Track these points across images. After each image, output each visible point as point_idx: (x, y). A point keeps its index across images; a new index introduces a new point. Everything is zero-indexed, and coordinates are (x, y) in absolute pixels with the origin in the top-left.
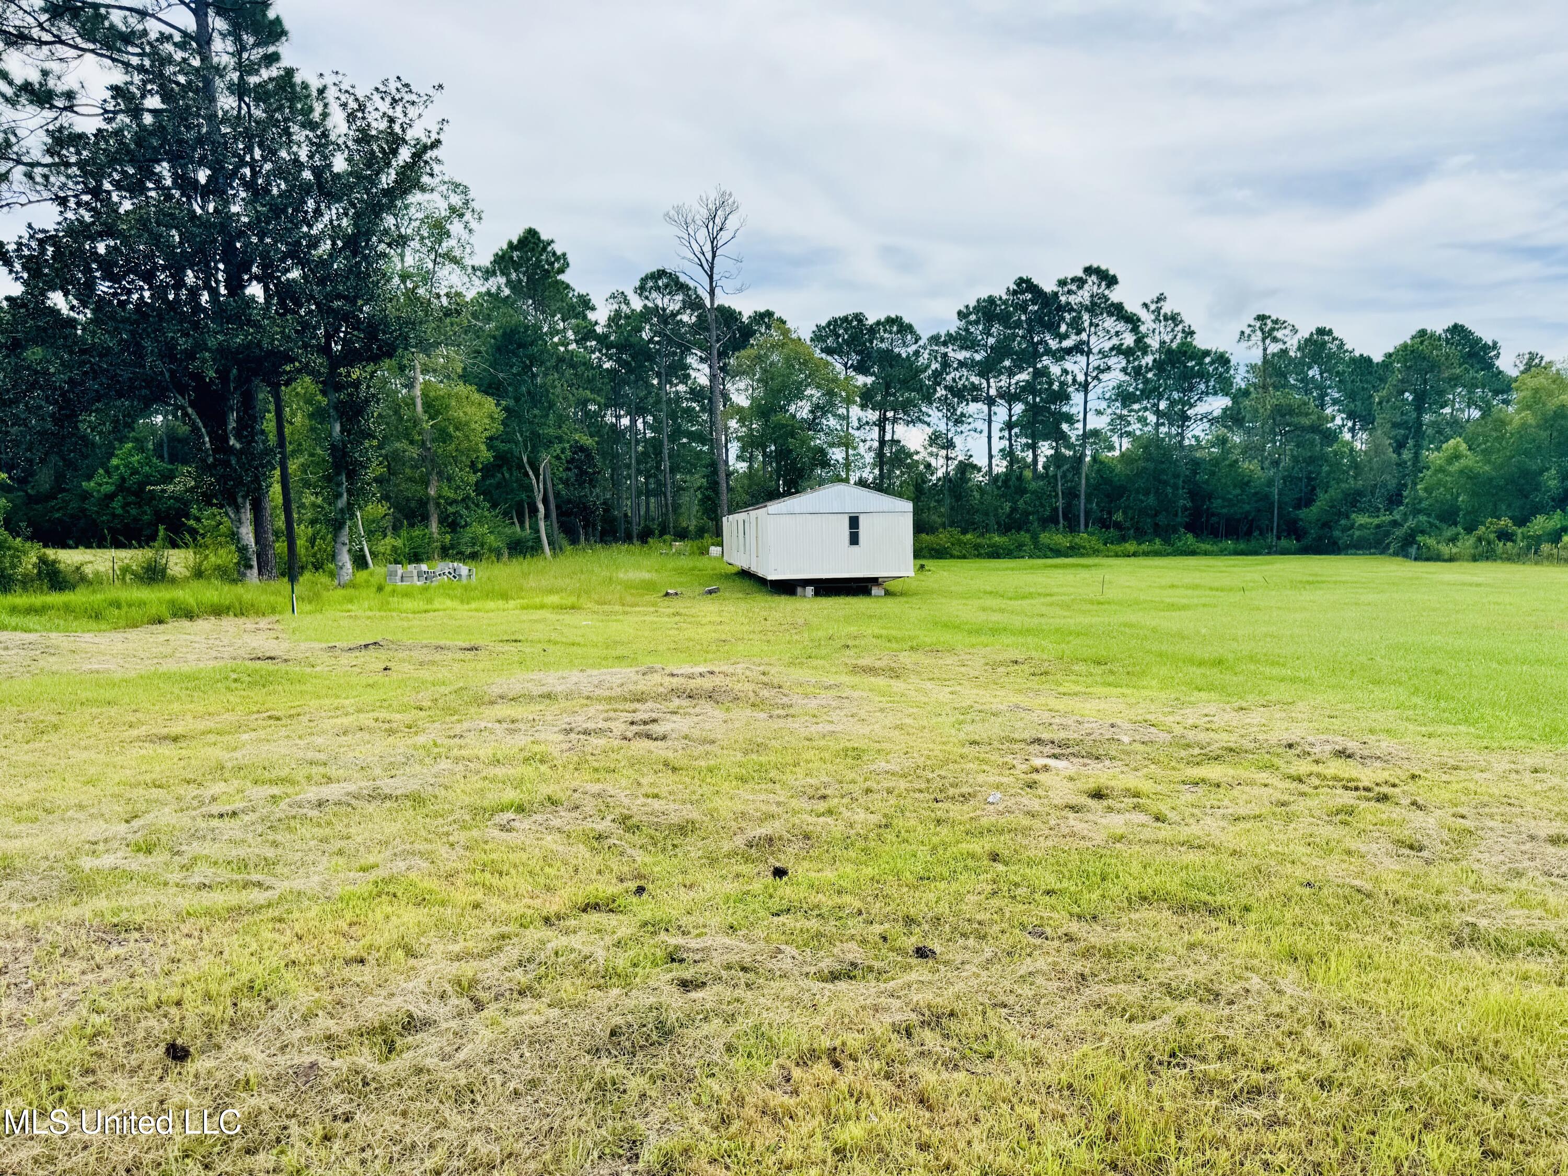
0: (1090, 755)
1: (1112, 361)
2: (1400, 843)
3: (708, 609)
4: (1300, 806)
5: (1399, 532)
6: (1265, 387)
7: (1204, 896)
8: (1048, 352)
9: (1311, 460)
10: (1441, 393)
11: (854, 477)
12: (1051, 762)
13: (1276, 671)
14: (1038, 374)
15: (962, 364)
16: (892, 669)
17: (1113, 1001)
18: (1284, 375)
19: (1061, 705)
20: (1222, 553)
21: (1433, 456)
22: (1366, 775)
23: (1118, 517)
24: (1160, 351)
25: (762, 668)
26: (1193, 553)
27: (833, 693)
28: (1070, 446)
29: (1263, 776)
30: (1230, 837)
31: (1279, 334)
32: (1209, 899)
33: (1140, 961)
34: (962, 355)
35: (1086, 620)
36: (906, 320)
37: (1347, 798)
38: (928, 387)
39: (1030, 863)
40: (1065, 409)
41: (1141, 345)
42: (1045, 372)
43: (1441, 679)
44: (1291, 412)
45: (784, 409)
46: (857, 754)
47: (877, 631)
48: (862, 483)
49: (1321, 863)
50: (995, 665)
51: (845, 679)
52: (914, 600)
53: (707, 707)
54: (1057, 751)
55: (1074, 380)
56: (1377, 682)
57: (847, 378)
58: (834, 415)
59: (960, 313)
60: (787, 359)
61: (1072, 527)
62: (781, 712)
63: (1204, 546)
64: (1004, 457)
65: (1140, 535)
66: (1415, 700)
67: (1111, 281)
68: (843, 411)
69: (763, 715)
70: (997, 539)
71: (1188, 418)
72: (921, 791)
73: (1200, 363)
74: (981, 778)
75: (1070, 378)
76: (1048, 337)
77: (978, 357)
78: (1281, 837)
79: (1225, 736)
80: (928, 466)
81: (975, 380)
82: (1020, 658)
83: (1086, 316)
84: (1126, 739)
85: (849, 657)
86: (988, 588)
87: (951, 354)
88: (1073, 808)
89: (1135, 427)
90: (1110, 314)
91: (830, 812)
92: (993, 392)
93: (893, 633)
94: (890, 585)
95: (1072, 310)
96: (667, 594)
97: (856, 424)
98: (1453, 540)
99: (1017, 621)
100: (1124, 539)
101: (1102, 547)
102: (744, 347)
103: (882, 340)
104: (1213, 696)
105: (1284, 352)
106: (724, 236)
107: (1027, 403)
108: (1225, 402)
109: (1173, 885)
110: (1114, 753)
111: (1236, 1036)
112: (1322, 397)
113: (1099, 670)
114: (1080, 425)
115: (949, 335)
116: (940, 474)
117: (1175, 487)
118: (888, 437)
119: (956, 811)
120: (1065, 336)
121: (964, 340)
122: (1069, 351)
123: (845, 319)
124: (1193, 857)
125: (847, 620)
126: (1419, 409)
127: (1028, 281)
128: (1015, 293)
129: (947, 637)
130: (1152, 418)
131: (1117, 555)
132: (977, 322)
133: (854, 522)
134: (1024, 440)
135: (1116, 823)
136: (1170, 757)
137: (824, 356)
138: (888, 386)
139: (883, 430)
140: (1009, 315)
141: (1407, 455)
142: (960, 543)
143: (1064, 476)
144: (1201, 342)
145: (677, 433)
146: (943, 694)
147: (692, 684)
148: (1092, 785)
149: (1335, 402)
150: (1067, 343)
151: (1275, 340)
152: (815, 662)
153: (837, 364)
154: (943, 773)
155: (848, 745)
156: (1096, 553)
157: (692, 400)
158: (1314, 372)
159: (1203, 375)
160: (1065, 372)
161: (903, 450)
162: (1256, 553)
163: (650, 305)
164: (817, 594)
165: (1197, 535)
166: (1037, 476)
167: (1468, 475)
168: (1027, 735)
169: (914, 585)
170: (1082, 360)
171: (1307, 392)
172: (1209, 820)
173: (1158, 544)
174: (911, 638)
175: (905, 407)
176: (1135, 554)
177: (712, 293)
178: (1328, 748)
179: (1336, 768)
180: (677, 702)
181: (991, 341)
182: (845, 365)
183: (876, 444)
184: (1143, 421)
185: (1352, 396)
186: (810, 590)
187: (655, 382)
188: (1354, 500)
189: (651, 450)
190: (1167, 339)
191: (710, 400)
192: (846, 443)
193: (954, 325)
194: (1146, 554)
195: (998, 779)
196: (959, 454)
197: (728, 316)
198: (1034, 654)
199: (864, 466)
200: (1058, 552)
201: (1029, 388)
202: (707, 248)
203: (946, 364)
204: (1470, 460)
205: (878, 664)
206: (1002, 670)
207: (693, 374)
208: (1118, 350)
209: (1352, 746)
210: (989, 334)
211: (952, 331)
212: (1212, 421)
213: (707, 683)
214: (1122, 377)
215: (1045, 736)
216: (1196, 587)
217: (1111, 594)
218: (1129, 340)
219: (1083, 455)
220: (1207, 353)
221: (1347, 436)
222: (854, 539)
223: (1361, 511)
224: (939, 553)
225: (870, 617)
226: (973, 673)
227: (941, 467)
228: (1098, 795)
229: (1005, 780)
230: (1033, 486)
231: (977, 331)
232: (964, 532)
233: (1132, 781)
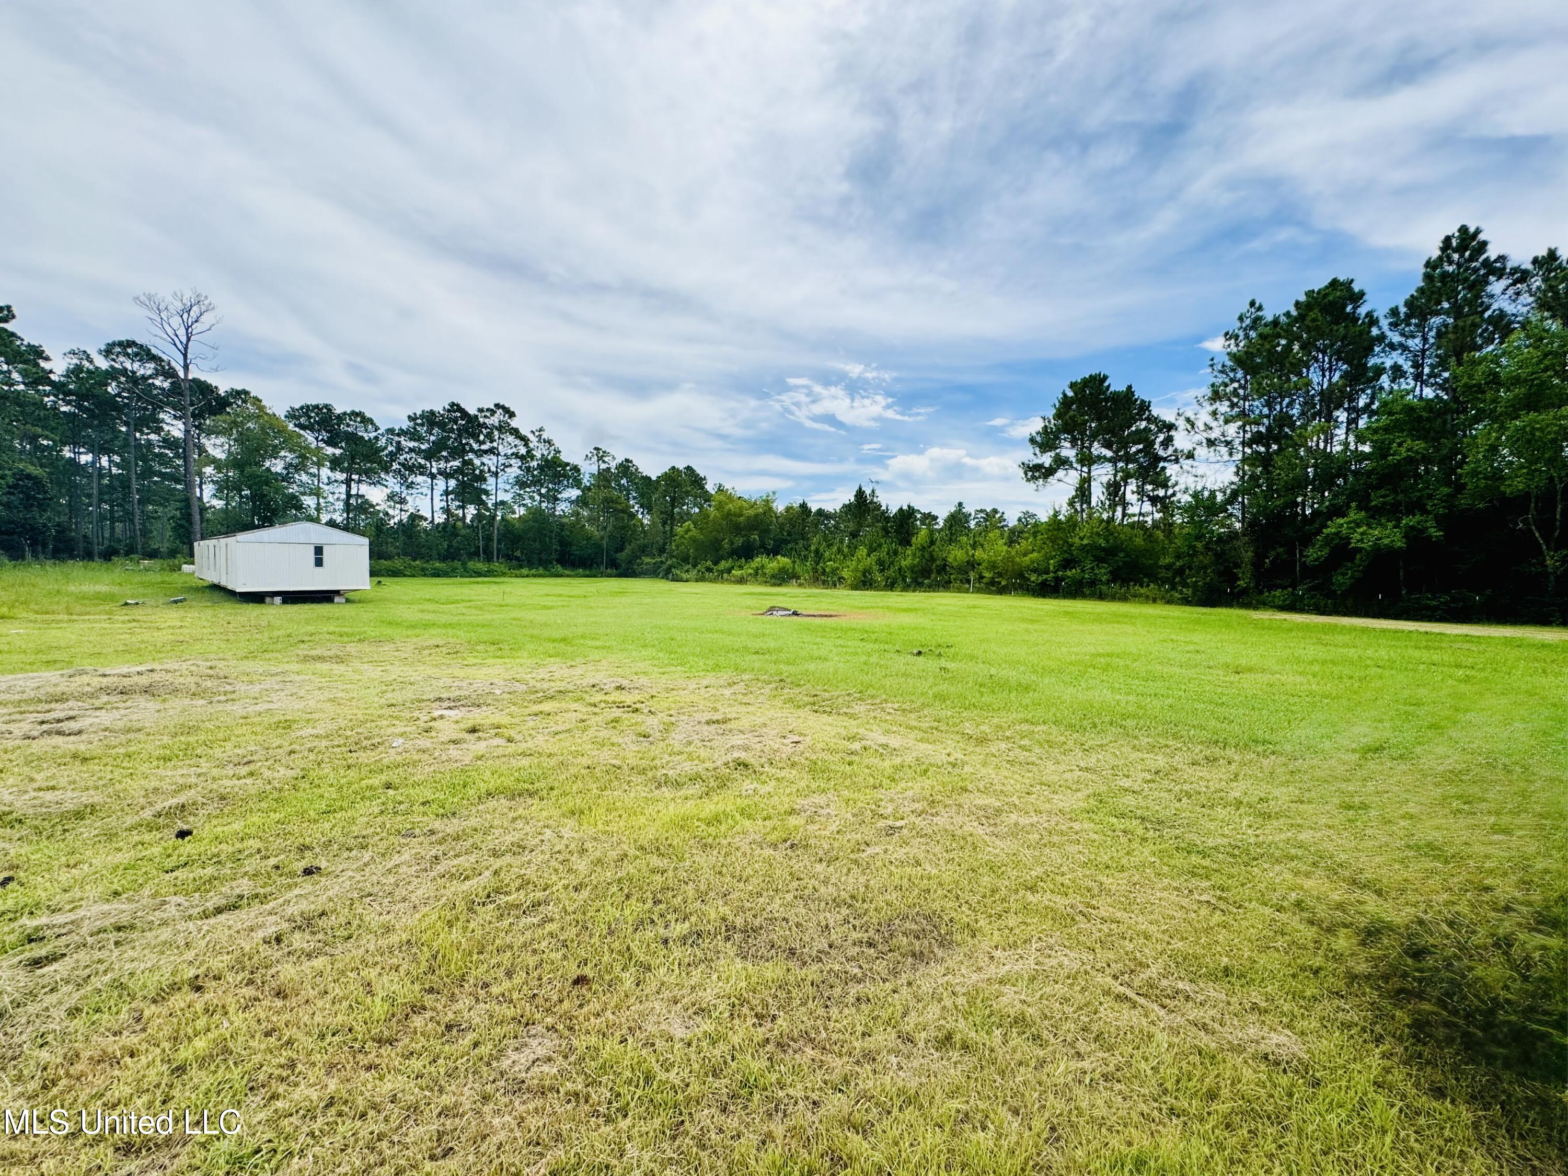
0: (473, 705)
1: (513, 461)
2: (640, 735)
3: (172, 617)
4: (593, 720)
5: (665, 567)
6: (599, 486)
7: (526, 786)
8: (472, 450)
9: (623, 528)
10: (682, 498)
11: (325, 518)
12: (446, 712)
13: (593, 643)
14: (465, 463)
15: (411, 450)
16: (337, 656)
17: (454, 870)
18: (609, 481)
19: (461, 673)
20: (577, 576)
21: (679, 530)
22: (628, 698)
23: (518, 554)
24: (541, 459)
25: (209, 664)
26: (561, 576)
27: (279, 678)
28: (488, 509)
29: (575, 706)
30: (551, 746)
31: (606, 459)
32: (530, 787)
33: (478, 838)
34: (412, 444)
35: (489, 617)
36: (368, 415)
37: (617, 713)
38: (386, 462)
39: (415, 785)
40: (484, 486)
41: (530, 455)
42: (470, 462)
43: (673, 643)
44: (612, 501)
45: (259, 464)
46: (288, 725)
47: (332, 629)
48: (332, 524)
49: (597, 752)
50: (421, 649)
51: (295, 667)
52: (370, 605)
53: (142, 701)
54: (452, 704)
55: (489, 471)
56: (644, 646)
57: (318, 447)
58: (307, 473)
59: (409, 417)
60: (262, 428)
61: (489, 559)
62: (223, 698)
63: (567, 572)
64: (443, 513)
65: (531, 565)
66: (661, 655)
67: (512, 415)
68: (314, 470)
69: (202, 702)
70: (437, 564)
71: (558, 499)
72: (339, 746)
73: (564, 470)
74: (390, 730)
75: (486, 468)
76: (471, 441)
77: (423, 447)
78: (580, 741)
79: (558, 684)
80: (387, 514)
81: (423, 462)
82: (441, 643)
83: (496, 433)
84: (498, 692)
85: (303, 650)
86: (428, 597)
87: (403, 443)
88: (454, 742)
89: (528, 501)
90: (511, 434)
91: (251, 774)
92: (434, 470)
93: (346, 630)
94: (350, 596)
95: (486, 428)
96: (126, 604)
97: (326, 481)
98: (687, 571)
99: (443, 619)
100: (521, 567)
101: (507, 571)
102: (220, 414)
103: (348, 425)
104: (558, 659)
105: (609, 469)
106: (197, 328)
107: (458, 480)
108: (579, 492)
109: (509, 782)
110: (489, 701)
111: (530, 873)
112: (628, 494)
113: (492, 648)
114: (493, 497)
115: (401, 429)
116: (396, 520)
117: (551, 538)
118: (353, 492)
119: (364, 757)
120: (483, 443)
121: (413, 435)
122: (486, 452)
123: (317, 407)
124: (525, 762)
125: (307, 621)
126: (673, 507)
127: (458, 405)
128: (449, 411)
129: (389, 631)
130: (537, 498)
131: (516, 576)
132: (422, 425)
133: (319, 550)
134: (457, 503)
135: (481, 748)
136: (524, 700)
137: (297, 429)
138: (353, 458)
139: (349, 486)
140: (445, 424)
141: (668, 528)
142: (410, 566)
143: (483, 527)
144: (564, 457)
145: (148, 472)
146: (374, 672)
147: (126, 682)
148: (470, 724)
149: (634, 498)
150: (484, 447)
151: (604, 462)
152: (267, 656)
153: (309, 437)
154: (360, 730)
155: (282, 718)
156: (504, 574)
157: (164, 447)
158: (624, 481)
159: (566, 476)
160: (483, 464)
161: (367, 502)
162: (595, 576)
163: (117, 366)
164: (285, 602)
165: (563, 566)
166: (466, 526)
167: (694, 540)
168: (431, 696)
169: (371, 596)
170: (494, 458)
171: (621, 492)
172: (540, 737)
173: (541, 571)
174: (359, 633)
175: (368, 472)
176: (527, 576)
177: (186, 367)
178: (613, 685)
179: (616, 696)
180: (105, 698)
181: (432, 438)
182: (317, 438)
183: (344, 496)
184: (532, 498)
185: (642, 495)
186: (278, 600)
187: (124, 429)
188: (643, 550)
189: (116, 483)
190: (546, 453)
191: (184, 449)
192: (317, 493)
193: (406, 424)
194: (534, 576)
195: (403, 730)
196: (410, 508)
197: (203, 388)
198: (451, 640)
199: (335, 510)
200: (479, 574)
201: (459, 471)
202: (182, 332)
203: (399, 448)
204: (694, 532)
205: (326, 654)
206: (427, 652)
207: (166, 428)
208: (516, 455)
209: (625, 683)
210: (431, 434)
211: (404, 428)
212: (572, 502)
213: (144, 680)
214: (519, 472)
215: (444, 696)
216: (560, 596)
217: (510, 600)
218: (523, 451)
219: (496, 515)
220: (568, 464)
221: (640, 516)
222: (319, 563)
223: (647, 555)
224: (395, 573)
225: (329, 618)
226: (404, 655)
227: (397, 516)
228: (473, 730)
229: (408, 729)
230: (463, 532)
231: (422, 430)
232: (414, 560)
233: (499, 718)
